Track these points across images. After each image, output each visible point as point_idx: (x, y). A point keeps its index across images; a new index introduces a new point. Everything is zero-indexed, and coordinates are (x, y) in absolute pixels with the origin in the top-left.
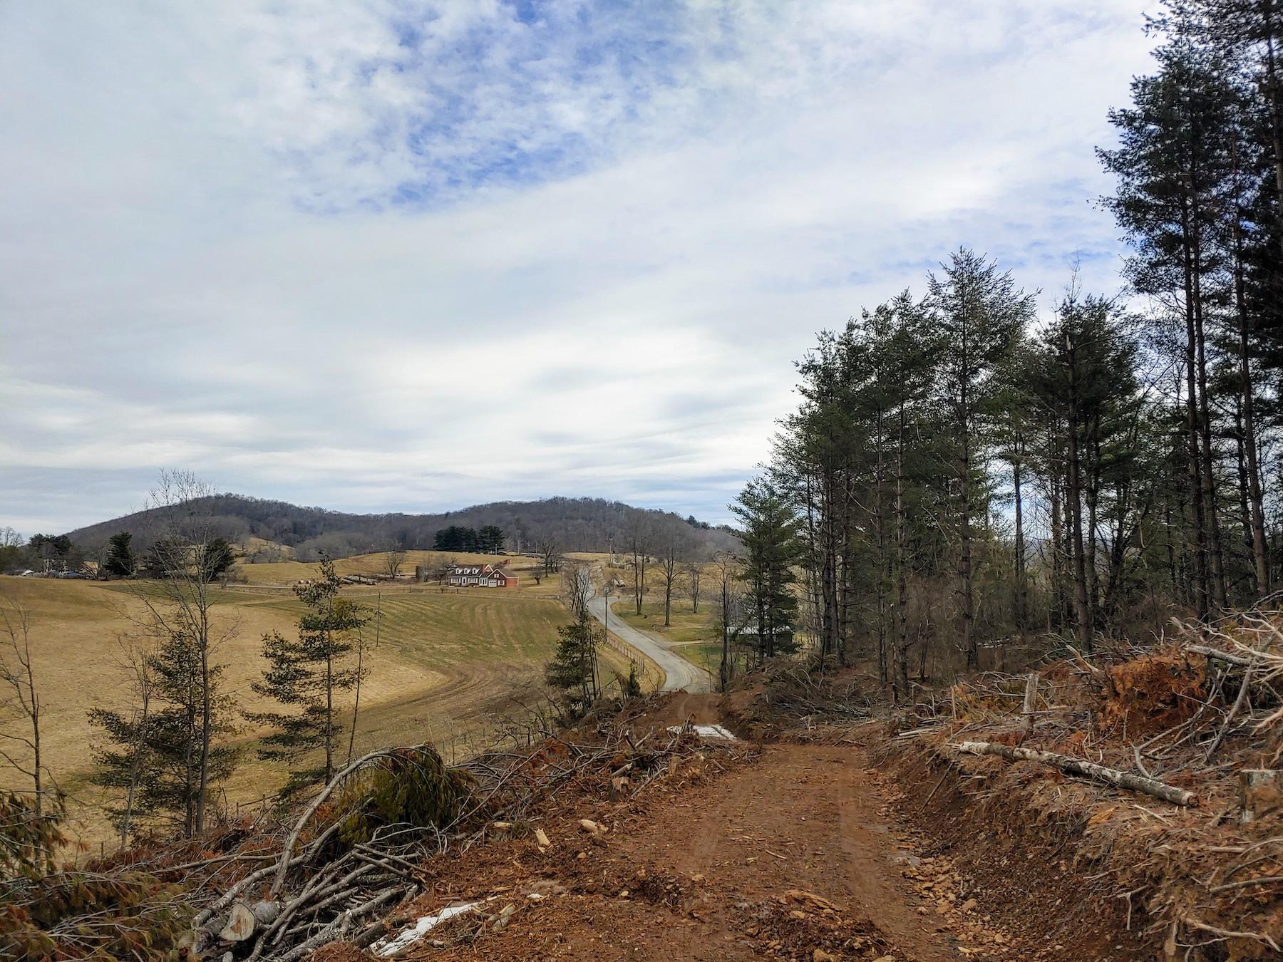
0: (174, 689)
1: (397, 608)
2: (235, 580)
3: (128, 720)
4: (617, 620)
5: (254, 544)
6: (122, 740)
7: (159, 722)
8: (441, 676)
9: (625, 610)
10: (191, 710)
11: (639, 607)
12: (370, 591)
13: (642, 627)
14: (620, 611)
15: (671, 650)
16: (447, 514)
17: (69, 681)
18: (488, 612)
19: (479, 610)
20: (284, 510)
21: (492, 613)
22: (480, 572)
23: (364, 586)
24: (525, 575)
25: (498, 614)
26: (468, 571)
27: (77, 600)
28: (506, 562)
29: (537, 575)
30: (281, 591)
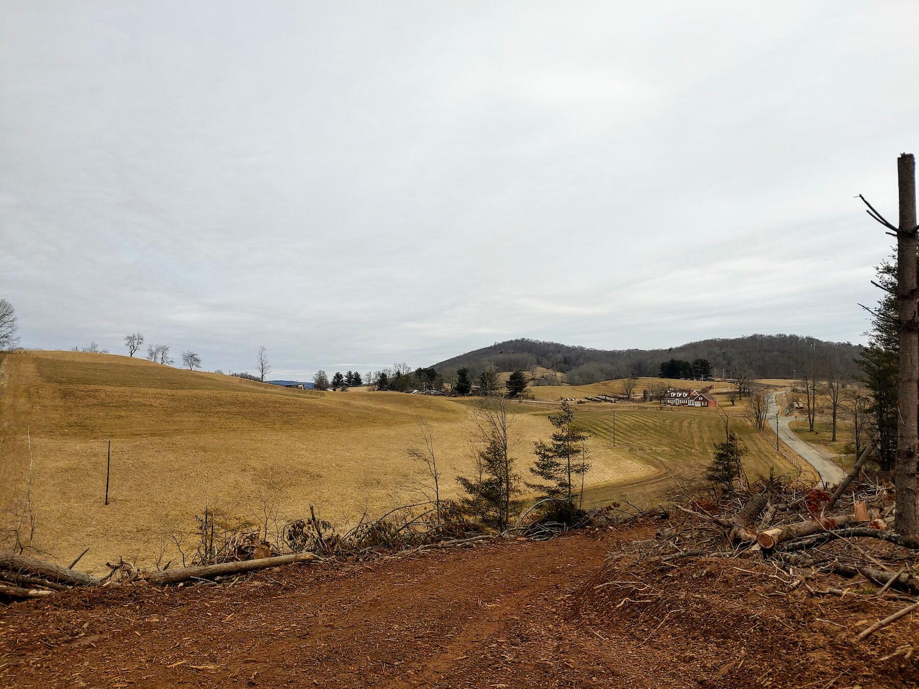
0: (492, 469)
1: (629, 420)
2: (527, 398)
3: (473, 483)
4: (792, 435)
5: (540, 371)
6: (471, 493)
7: (486, 484)
8: (653, 469)
9: (801, 427)
10: (501, 481)
11: (812, 426)
12: (612, 407)
13: (813, 441)
14: (796, 428)
15: (831, 460)
16: (671, 349)
17: (441, 458)
18: (692, 425)
19: (685, 424)
20: (558, 348)
21: (695, 426)
22: (689, 396)
23: (609, 403)
24: (724, 397)
25: (699, 427)
26: (680, 395)
27: (441, 409)
28: (711, 387)
29: (733, 398)
30: (555, 406)
